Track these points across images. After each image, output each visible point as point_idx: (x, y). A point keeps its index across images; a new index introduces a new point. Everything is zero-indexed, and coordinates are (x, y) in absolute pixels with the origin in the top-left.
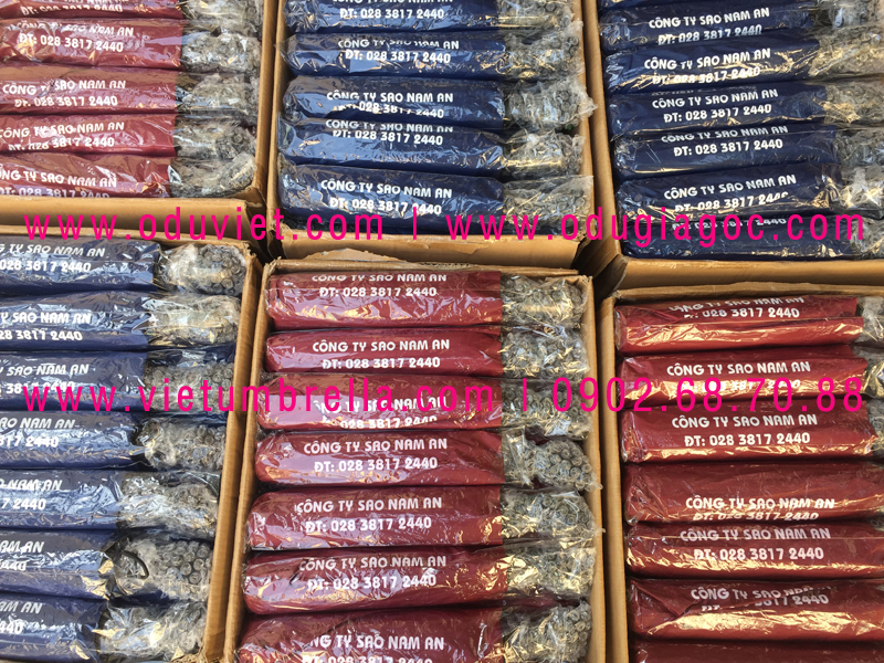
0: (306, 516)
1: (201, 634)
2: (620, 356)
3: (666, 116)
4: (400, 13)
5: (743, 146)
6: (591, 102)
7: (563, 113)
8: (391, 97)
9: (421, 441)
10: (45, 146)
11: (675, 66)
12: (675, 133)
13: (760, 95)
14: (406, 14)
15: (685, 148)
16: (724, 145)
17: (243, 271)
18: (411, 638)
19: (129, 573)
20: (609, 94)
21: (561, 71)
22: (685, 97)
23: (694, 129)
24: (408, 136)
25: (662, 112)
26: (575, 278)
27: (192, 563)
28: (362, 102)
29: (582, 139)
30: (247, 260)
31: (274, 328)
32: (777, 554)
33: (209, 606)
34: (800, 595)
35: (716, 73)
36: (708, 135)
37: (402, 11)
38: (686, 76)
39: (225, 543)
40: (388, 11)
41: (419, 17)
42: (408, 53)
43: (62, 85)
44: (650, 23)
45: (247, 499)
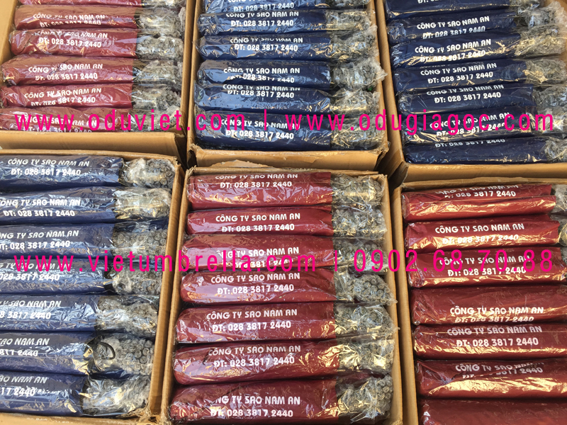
0: (212, 322)
1: (147, 395)
2: (406, 223)
3: (429, 80)
4: (267, 23)
5: (477, 96)
6: (383, 72)
7: (366, 79)
8: (263, 70)
9: (284, 274)
10: (54, 102)
11: (433, 51)
12: (435, 90)
13: (486, 66)
14: (271, 23)
15: (441, 98)
16: (465, 96)
17: (173, 175)
18: (279, 397)
19: (103, 356)
20: (393, 69)
21: (365, 55)
22: (441, 69)
23: (447, 87)
24: (273, 93)
25: (426, 77)
26: (377, 176)
27: (142, 351)
28: (245, 74)
29: (378, 94)
30: (175, 168)
31: (191, 208)
32: (509, 342)
33: (152, 378)
34: (525, 368)
35: (459, 55)
36: (455, 91)
37: (268, 22)
38: (440, 57)
39: (162, 339)
40: (260, 22)
41: (278, 25)
42: (272, 45)
43: (64, 67)
44: (418, 26)
45: (175, 312)
